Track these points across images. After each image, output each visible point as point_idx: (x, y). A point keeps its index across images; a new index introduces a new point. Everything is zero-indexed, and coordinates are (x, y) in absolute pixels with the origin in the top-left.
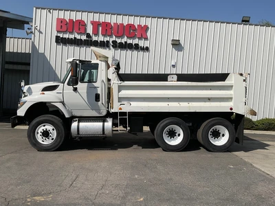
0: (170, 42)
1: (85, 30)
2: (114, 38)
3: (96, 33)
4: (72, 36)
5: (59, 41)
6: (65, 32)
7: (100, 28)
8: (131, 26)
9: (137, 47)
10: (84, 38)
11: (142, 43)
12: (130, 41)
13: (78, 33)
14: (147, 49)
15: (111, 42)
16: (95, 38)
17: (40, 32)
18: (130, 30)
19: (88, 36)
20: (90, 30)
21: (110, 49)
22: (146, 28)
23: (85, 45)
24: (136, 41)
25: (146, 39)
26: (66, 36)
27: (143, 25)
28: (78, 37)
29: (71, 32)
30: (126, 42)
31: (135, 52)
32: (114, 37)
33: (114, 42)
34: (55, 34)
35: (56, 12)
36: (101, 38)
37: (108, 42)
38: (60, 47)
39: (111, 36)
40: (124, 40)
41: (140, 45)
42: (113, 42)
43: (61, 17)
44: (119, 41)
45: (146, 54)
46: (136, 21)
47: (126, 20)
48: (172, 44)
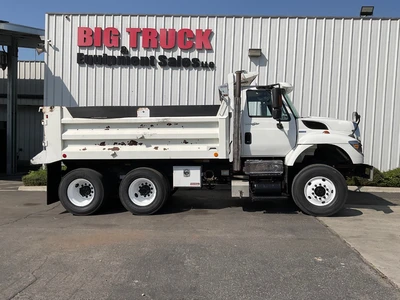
0: (246, 53)
1: (119, 41)
2: (161, 52)
3: (135, 47)
4: (100, 53)
5: (83, 60)
6: (90, 47)
7: (141, 38)
8: (186, 32)
9: (196, 64)
10: (118, 53)
11: (203, 57)
12: (185, 55)
13: (109, 48)
14: (212, 66)
15: (157, 58)
16: (133, 54)
17: (56, 49)
18: (185, 39)
19: (124, 50)
20: (126, 41)
21: (156, 68)
22: (209, 34)
23: (119, 64)
24: (194, 55)
25: (210, 50)
26: (92, 52)
27: (204, 28)
28: (109, 53)
29: (100, 47)
30: (179, 57)
31: (194, 72)
32: (162, 50)
33: (162, 58)
34: (76, 50)
35: (76, 19)
36: (142, 53)
37: (153, 58)
38: (84, 69)
39: (157, 49)
40: (177, 53)
41: (201, 60)
42: (160, 57)
43: (85, 24)
44: (169, 55)
45: (211, 73)
46: (195, 24)
47: (178, 24)
48: (251, 57)
